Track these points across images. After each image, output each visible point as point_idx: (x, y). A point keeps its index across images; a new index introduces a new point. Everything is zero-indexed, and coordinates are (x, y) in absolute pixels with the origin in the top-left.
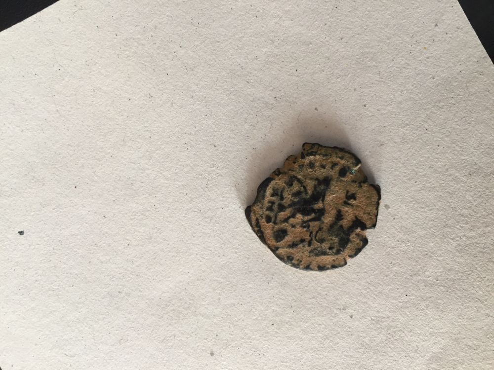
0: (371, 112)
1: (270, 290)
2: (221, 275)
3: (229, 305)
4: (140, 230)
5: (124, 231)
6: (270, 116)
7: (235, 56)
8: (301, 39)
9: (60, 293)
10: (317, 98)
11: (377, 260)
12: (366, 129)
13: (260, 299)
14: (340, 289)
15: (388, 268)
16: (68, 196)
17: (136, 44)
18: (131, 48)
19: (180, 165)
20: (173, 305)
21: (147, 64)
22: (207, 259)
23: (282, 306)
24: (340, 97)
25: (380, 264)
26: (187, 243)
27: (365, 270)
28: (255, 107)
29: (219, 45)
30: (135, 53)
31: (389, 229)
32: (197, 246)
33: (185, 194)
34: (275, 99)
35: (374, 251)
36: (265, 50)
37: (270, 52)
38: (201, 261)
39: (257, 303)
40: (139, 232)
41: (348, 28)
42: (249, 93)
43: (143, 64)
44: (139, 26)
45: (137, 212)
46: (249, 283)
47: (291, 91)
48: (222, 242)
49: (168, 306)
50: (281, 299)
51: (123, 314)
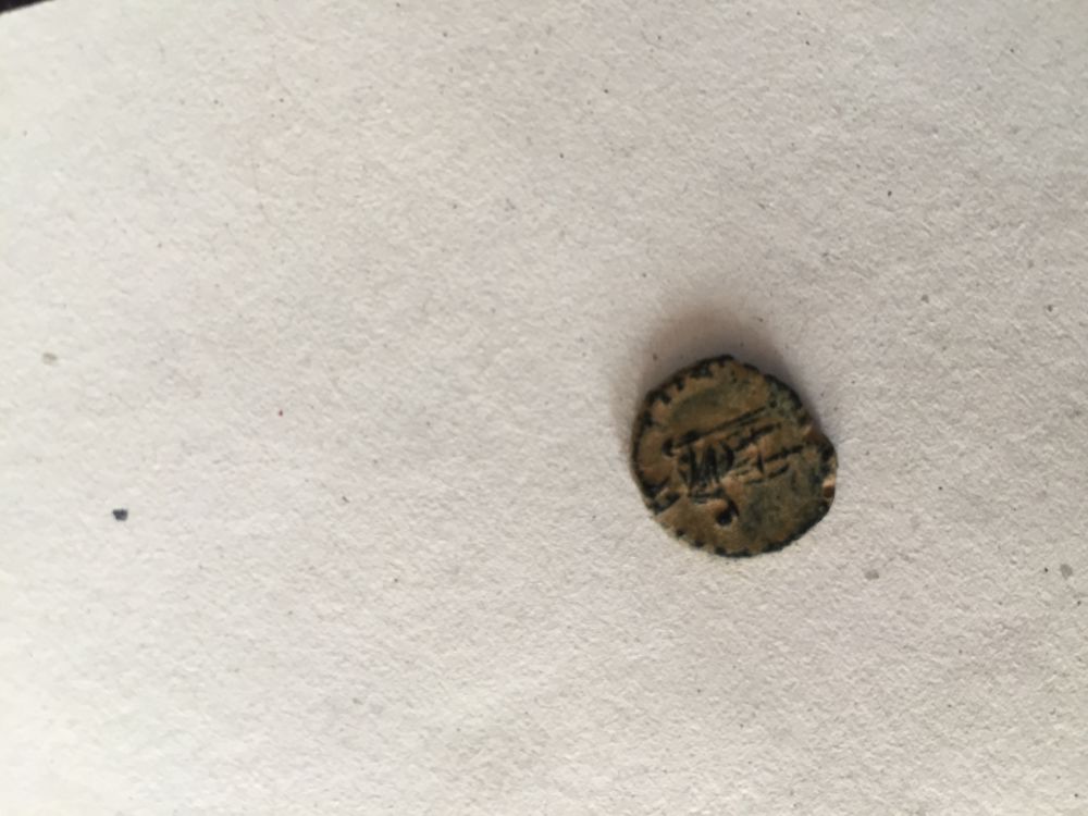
0: (1063, 327)
1: (744, 744)
2: (624, 689)
3: (632, 768)
4: (432, 547)
5: (388, 543)
6: (806, 299)
7: (740, 136)
8: (913, 115)
9: (202, 685)
10: (930, 270)
11: (1021, 702)
12: (1042, 369)
13: (717, 765)
14: (919, 763)
15: (1043, 724)
16: (256, 433)
17: (492, 66)
18: (478, 74)
19: (560, 394)
20: (491, 750)
21: (513, 122)
22: (594, 644)
23: (769, 789)
24: (989, 277)
25: (1027, 711)
26: (549, 595)
27: (987, 723)
28: (771, 272)
29: (704, 100)
30: (487, 88)
31: (1061, 628)
32: (574, 607)
33: (561, 469)
34: (824, 260)
35: (1016, 677)
36: (816, 130)
37: (829, 137)
38: (576, 647)
39: (706, 774)
40: (429, 551)
41: (1034, 106)
42: (762, 233)
43: (503, 119)
44: (506, 20)
45: (431, 497)
46: (692, 718)
47: (868, 243)
48: (639, 605)
49: (477, 752)
50: (768, 770)
51: (359, 761)
